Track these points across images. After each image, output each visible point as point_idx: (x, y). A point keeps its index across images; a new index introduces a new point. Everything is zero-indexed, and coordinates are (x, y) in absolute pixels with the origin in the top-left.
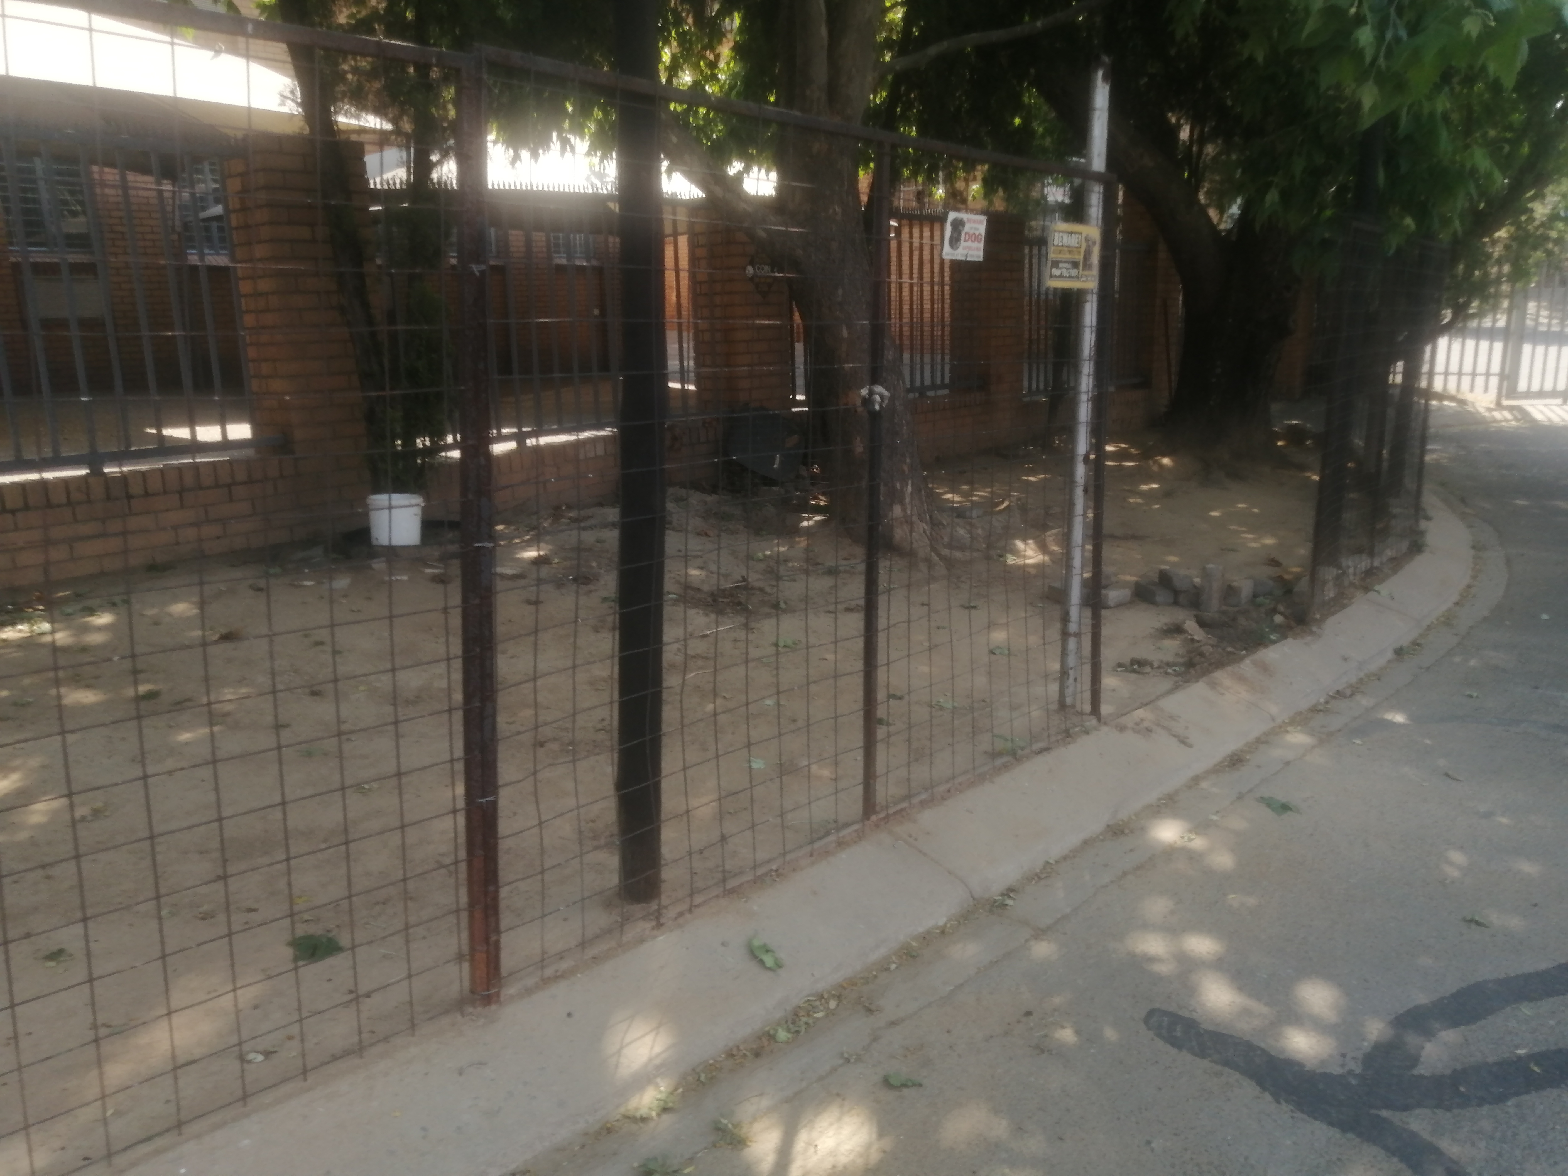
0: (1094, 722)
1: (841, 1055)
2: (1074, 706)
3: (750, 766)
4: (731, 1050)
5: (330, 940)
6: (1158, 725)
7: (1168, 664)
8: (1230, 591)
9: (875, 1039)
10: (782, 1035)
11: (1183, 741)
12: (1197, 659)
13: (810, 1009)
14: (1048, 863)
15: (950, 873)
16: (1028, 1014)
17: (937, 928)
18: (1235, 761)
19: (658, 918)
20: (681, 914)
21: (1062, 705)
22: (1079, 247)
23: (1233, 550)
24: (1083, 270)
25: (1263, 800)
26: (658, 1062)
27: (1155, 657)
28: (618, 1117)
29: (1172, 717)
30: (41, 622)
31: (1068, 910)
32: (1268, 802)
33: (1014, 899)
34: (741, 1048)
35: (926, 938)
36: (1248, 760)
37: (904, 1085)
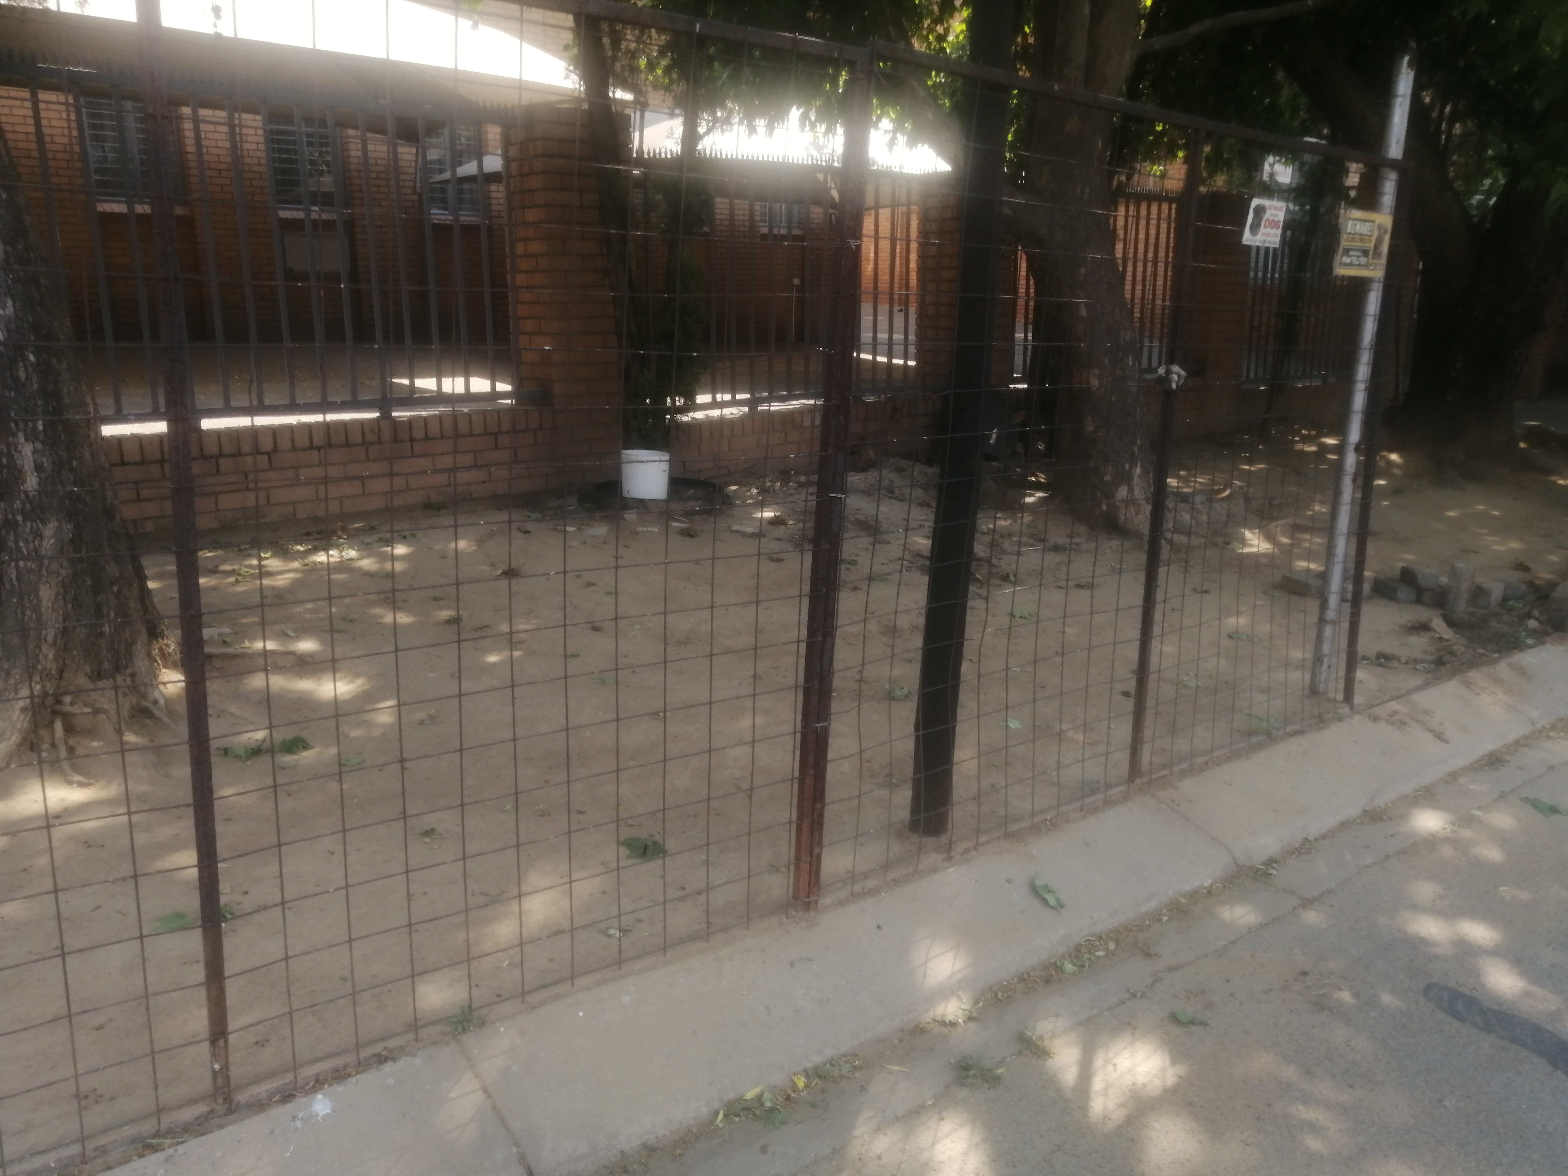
0: (1347, 710)
1: (1128, 990)
2: (1325, 693)
3: (1007, 726)
4: (1023, 974)
5: (656, 843)
6: (1412, 719)
7: (1416, 661)
8: (1479, 593)
9: (1157, 980)
10: (1069, 967)
11: (1439, 736)
12: (1447, 658)
13: (1091, 947)
14: (1306, 839)
15: (1213, 838)
16: (1304, 974)
17: (1204, 888)
18: (1494, 761)
19: (949, 851)
20: (967, 851)
21: (1314, 691)
22: (1371, 236)
23: (1476, 552)
24: (1373, 258)
25: (1526, 800)
26: (959, 976)
27: (1404, 653)
28: (928, 1020)
29: (1426, 713)
30: (348, 549)
31: (1333, 885)
32: (1535, 804)
33: (1277, 870)
34: (1032, 974)
35: (1194, 896)
36: (1509, 761)
37: (1192, 1023)
